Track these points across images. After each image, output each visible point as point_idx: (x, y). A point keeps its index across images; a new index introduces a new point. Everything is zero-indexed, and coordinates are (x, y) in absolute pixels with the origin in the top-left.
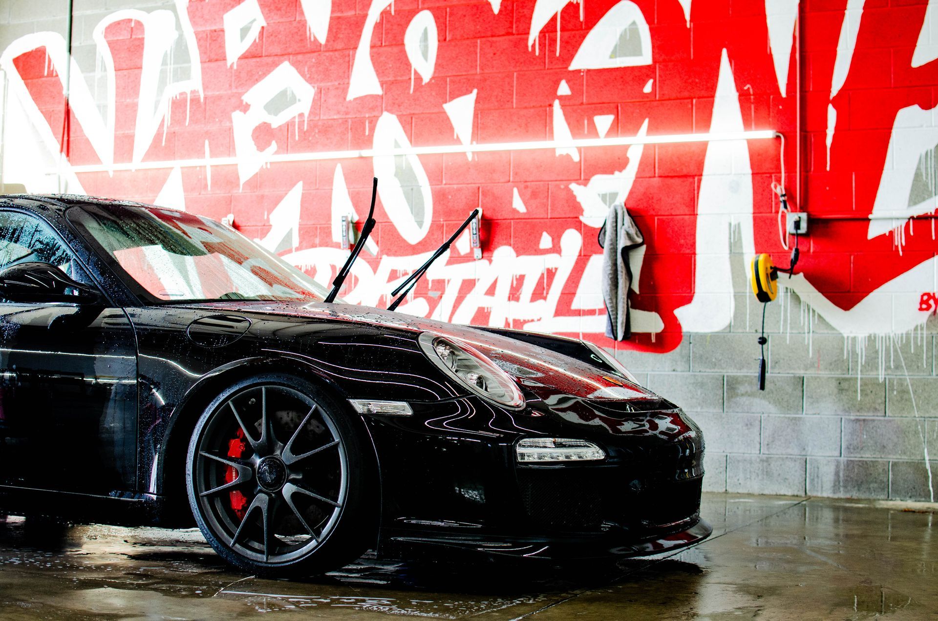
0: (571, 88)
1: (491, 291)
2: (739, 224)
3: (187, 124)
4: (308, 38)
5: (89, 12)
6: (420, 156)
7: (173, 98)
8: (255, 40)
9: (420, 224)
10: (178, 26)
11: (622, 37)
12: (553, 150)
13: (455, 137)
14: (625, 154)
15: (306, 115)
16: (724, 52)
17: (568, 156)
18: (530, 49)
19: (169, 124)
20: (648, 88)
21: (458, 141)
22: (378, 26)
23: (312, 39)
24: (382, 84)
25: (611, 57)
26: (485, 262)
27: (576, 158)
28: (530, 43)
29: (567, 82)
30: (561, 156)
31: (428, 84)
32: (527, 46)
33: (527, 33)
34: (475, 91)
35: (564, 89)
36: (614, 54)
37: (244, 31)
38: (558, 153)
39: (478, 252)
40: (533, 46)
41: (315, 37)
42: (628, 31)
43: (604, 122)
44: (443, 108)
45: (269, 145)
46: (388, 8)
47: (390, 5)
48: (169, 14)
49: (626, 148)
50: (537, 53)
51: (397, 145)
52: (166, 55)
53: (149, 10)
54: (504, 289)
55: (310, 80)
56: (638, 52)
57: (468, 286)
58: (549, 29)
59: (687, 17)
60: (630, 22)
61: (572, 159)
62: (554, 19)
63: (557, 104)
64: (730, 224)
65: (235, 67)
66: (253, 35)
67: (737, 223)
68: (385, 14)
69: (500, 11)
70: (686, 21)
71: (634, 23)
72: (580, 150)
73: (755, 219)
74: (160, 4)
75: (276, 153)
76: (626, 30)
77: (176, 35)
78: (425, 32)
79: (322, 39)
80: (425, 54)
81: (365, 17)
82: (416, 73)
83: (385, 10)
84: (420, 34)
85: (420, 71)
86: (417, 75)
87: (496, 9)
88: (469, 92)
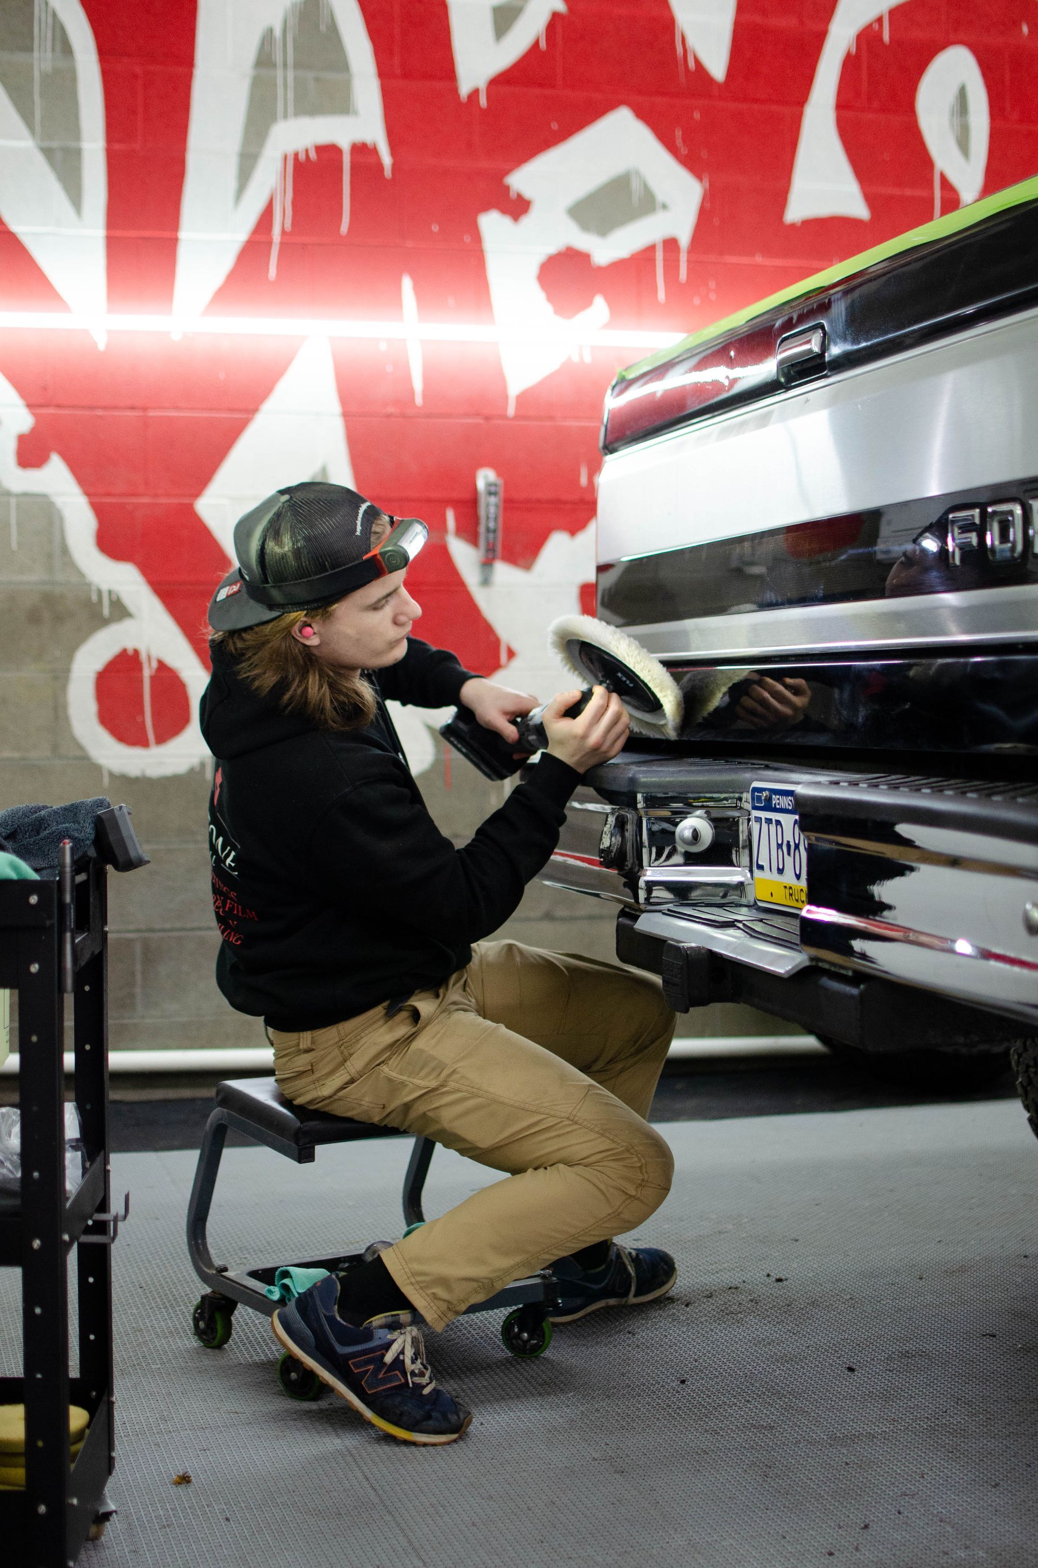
3: (344, 227)
4: (681, 62)
7: (296, 155)
8: (536, 44)
15: (684, 240)
19: (288, 226)
22: (850, 64)
23: (691, 64)
24: (869, 199)
37: (503, 17)
41: (697, 61)
45: (588, 303)
46: (876, 27)
47: (880, 20)
52: (268, 36)
55: (691, 162)
65: (483, 101)
68: (870, 37)
75: (607, 326)
78: (962, 94)
79: (717, 67)
80: (963, 144)
81: (820, 37)
82: (945, 182)
83: (869, 27)
84: (950, 97)
85: (954, 179)
86: (946, 185)
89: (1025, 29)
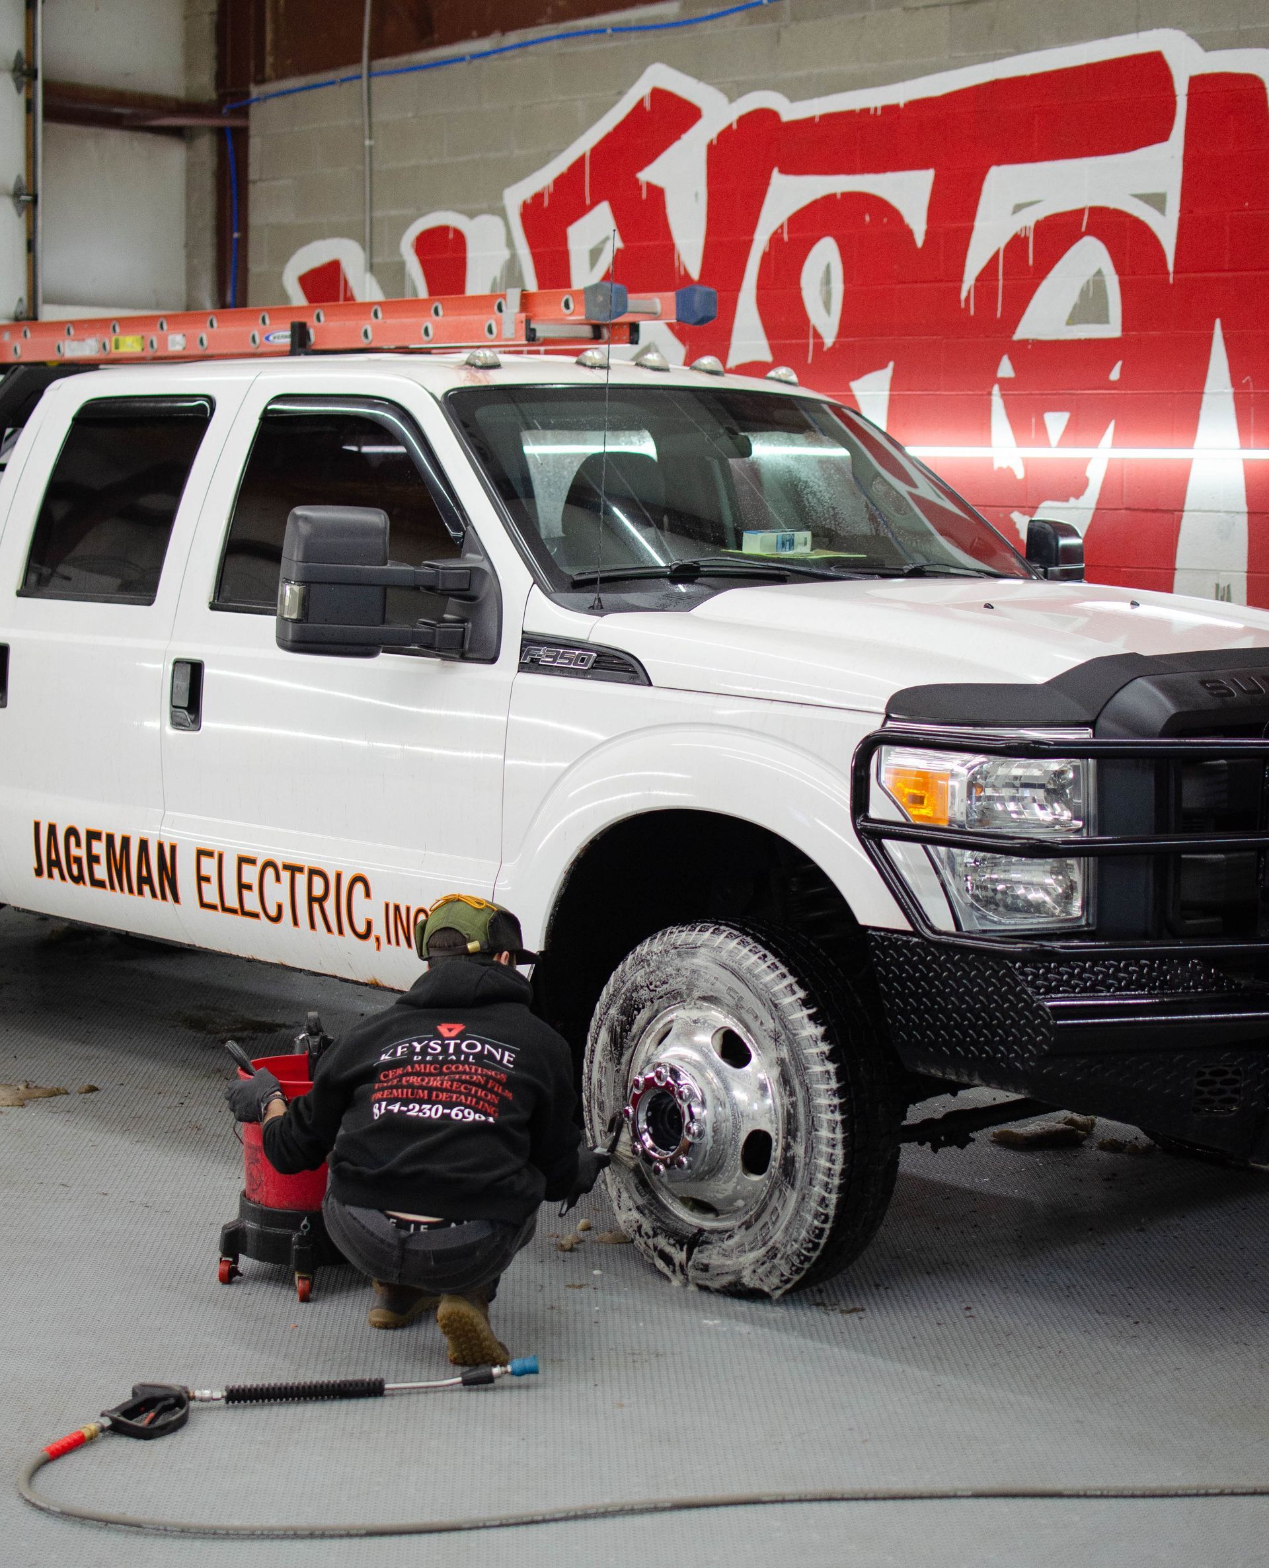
0: (1015, 367)
2: (1228, 586)
4: (677, 271)
5: (393, 213)
8: (609, 269)
10: (510, 243)
11: (1084, 293)
12: (991, 460)
14: (1084, 471)
16: (1218, 323)
17: (1010, 471)
18: (963, 305)
20: (1115, 375)
22: (766, 258)
23: (682, 272)
24: (773, 348)
25: (1068, 324)
27: (1020, 474)
28: (964, 295)
29: (1010, 359)
30: (1001, 469)
31: (833, 349)
32: (959, 301)
33: (959, 278)
34: (891, 365)
35: (1006, 369)
36: (1073, 320)
37: (595, 254)
38: (996, 466)
40: (968, 299)
41: (685, 269)
42: (1091, 284)
43: (1056, 422)
44: (850, 390)
46: (780, 231)
47: (782, 227)
48: (496, 221)
49: (1085, 462)
50: (972, 312)
53: (472, 215)
55: (680, 334)
56: (1103, 318)
58: (987, 274)
59: (1171, 267)
60: (1095, 270)
61: (1015, 476)
62: (994, 259)
63: (996, 389)
64: (1217, 586)
66: (606, 261)
67: (1226, 585)
68: (775, 239)
69: (926, 242)
70: (1168, 273)
71: (1099, 273)
72: (1027, 463)
73: (1249, 579)
74: (485, 206)
76: (1088, 282)
77: (505, 254)
78: (828, 267)
79: (695, 273)
80: (827, 305)
81: (749, 243)
83: (775, 233)
84: (820, 274)
85: (821, 330)
86: (817, 335)
87: (920, 240)
88: (883, 366)
89: (867, 218)
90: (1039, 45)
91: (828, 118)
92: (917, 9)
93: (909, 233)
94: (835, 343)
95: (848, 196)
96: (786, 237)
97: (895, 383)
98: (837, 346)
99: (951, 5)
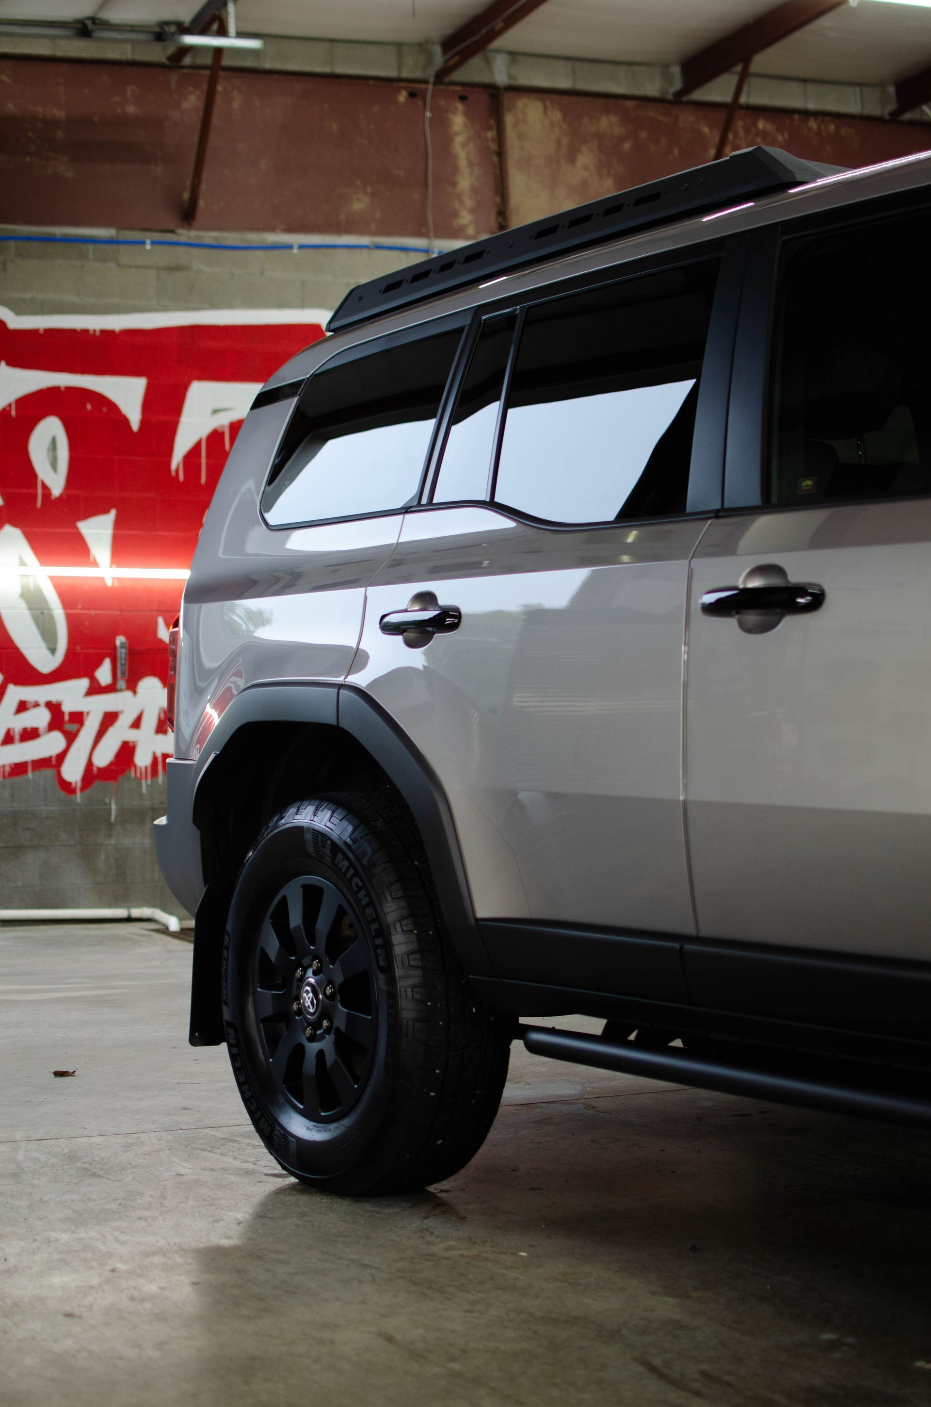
1: (136, 724)
6: (53, 579)
9: (53, 651)
13: (92, 559)
18: (173, 473)
21: (95, 564)
24: (3, 495)
26: (129, 694)
28: (174, 465)
31: (60, 499)
32: (170, 472)
33: (170, 456)
34: (113, 514)
39: (121, 684)
40: (177, 471)
44: (76, 528)
46: (7, 410)
47: (10, 406)
50: (181, 477)
51: (22, 563)
54: (150, 722)
57: (110, 719)
58: (193, 455)
62: (198, 444)
68: (4, 414)
69: (140, 428)
78: (54, 438)
80: (54, 465)
82: (44, 486)
83: (4, 410)
84: (47, 442)
85: (49, 483)
86: (45, 487)
87: (135, 425)
88: (106, 511)
89: (89, 407)
90: (230, 306)
91: (51, 333)
92: (129, 267)
93: (125, 421)
94: (61, 495)
95: (70, 390)
96: (13, 413)
97: (118, 524)
98: (65, 497)
99: (158, 268)
